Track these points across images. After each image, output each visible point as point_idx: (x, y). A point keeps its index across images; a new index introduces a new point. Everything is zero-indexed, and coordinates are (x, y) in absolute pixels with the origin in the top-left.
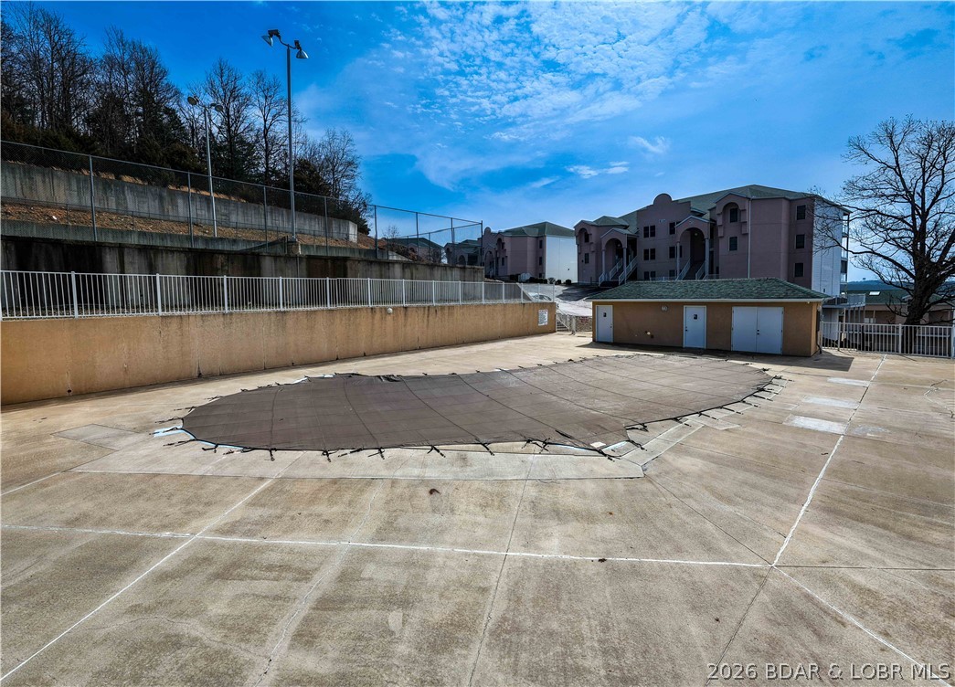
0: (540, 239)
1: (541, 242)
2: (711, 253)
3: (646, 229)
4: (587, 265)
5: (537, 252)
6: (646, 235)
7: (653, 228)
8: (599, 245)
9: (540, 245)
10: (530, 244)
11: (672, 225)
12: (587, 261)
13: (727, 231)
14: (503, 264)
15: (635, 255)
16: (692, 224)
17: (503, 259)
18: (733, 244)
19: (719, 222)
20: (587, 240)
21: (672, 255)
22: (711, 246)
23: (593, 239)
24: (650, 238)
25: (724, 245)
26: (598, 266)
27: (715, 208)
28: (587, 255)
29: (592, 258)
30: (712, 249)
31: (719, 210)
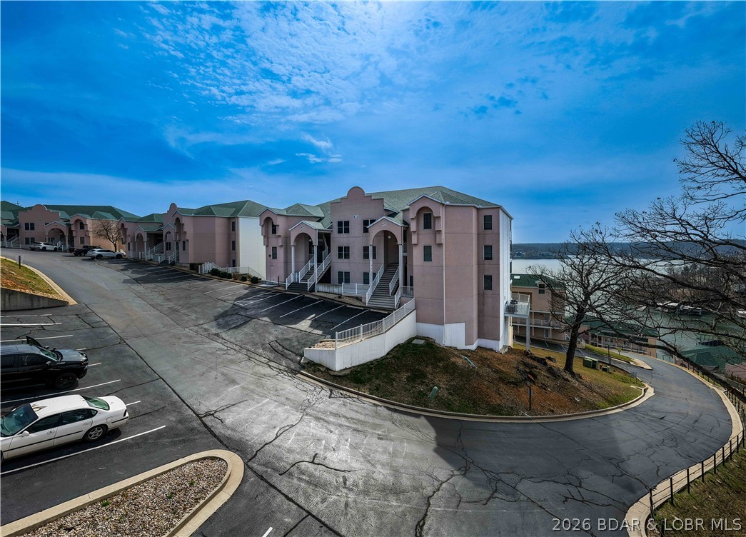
0: (233, 220)
1: (234, 223)
2: (405, 258)
3: (340, 223)
4: (274, 260)
5: (229, 235)
6: (340, 231)
7: (347, 223)
8: (287, 238)
9: (232, 226)
10: (219, 226)
11: (366, 223)
12: (275, 256)
13: (421, 239)
14: (184, 249)
15: (329, 251)
16: (385, 227)
17: (184, 242)
18: (428, 255)
19: (413, 227)
20: (274, 231)
21: (366, 256)
22: (405, 251)
23: (280, 231)
24: (344, 235)
25: (418, 254)
26: (287, 262)
27: (408, 209)
28: (274, 249)
29: (281, 253)
30: (405, 254)
31: (412, 214)
